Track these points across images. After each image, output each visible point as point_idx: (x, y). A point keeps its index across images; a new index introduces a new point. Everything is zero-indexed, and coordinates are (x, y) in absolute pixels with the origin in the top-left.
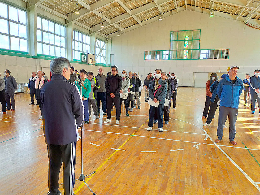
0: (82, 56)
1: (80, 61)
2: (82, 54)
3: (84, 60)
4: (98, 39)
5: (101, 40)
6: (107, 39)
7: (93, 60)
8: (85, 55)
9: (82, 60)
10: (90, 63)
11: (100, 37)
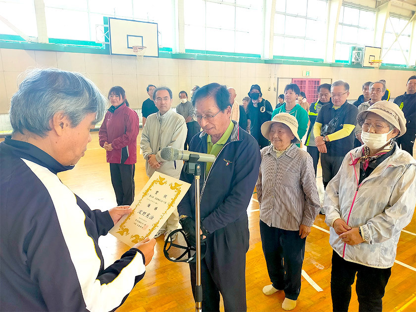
0: (354, 52)
1: (349, 63)
2: (354, 48)
3: (358, 60)
4: (392, 14)
5: (400, 16)
6: (413, 13)
7: (377, 59)
8: (360, 49)
9: (353, 60)
10: (369, 65)
11: (398, 11)
